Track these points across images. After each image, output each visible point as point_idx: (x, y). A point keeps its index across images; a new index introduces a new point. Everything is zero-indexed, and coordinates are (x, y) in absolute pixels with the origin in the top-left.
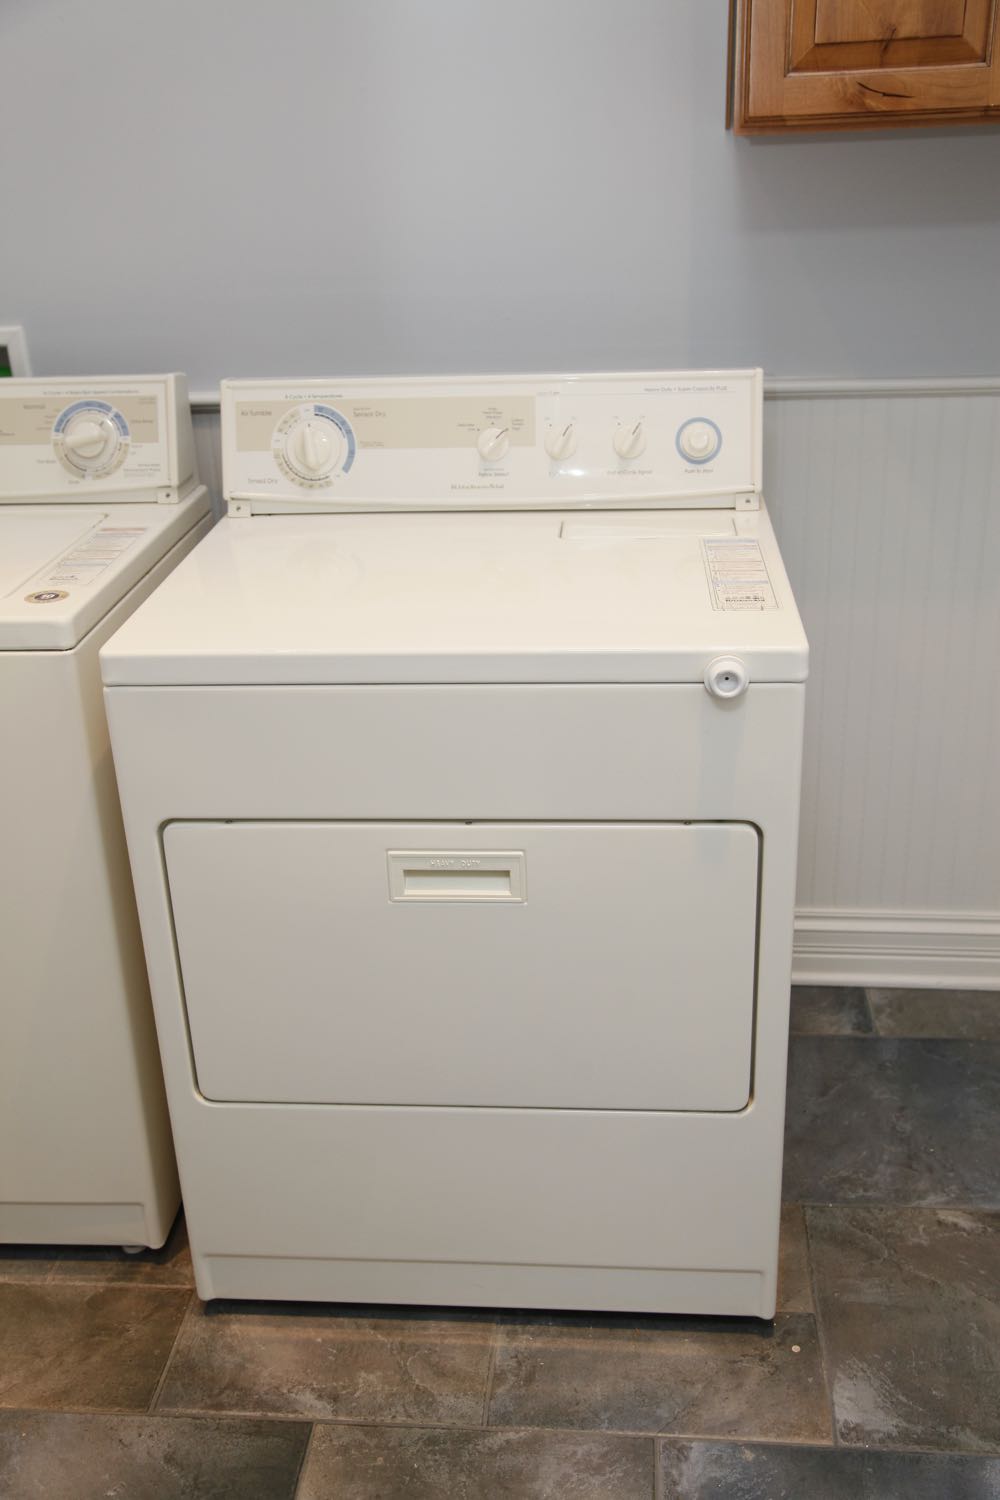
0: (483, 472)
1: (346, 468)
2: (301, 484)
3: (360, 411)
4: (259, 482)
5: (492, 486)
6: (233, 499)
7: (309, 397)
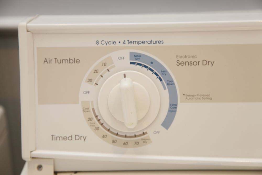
1: (167, 124)
2: (114, 142)
3: (184, 60)
4: (65, 138)
6: (33, 158)
7: (124, 43)
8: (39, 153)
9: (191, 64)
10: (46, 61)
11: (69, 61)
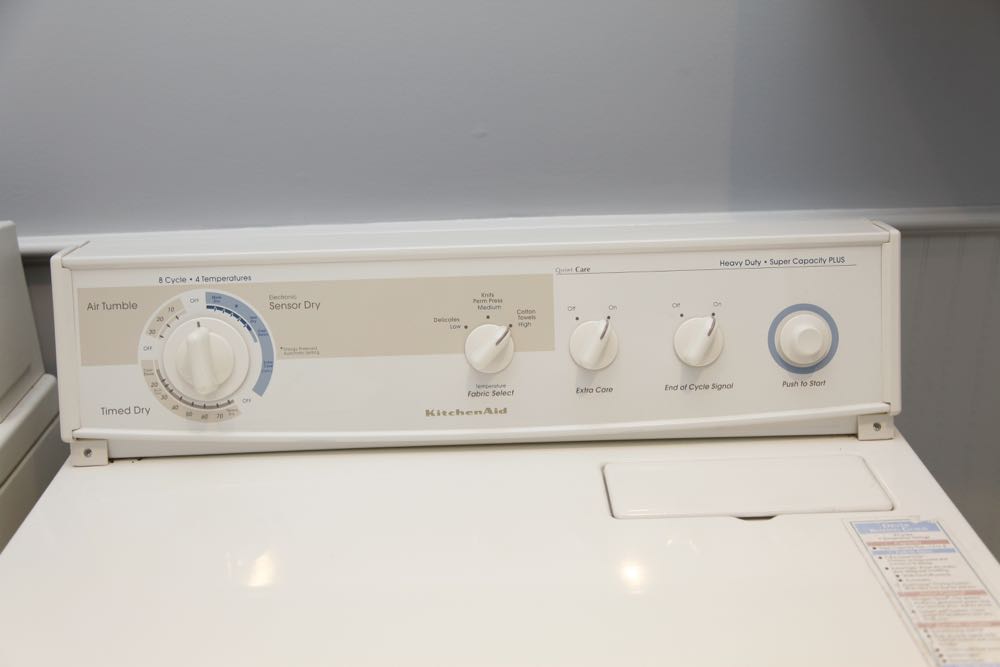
0: (474, 390)
1: (260, 388)
2: (189, 414)
3: (280, 302)
4: (120, 411)
5: (489, 410)
6: (78, 439)
7: (198, 280)
8: (83, 432)
9: (290, 306)
10: (90, 306)
11: (123, 306)
